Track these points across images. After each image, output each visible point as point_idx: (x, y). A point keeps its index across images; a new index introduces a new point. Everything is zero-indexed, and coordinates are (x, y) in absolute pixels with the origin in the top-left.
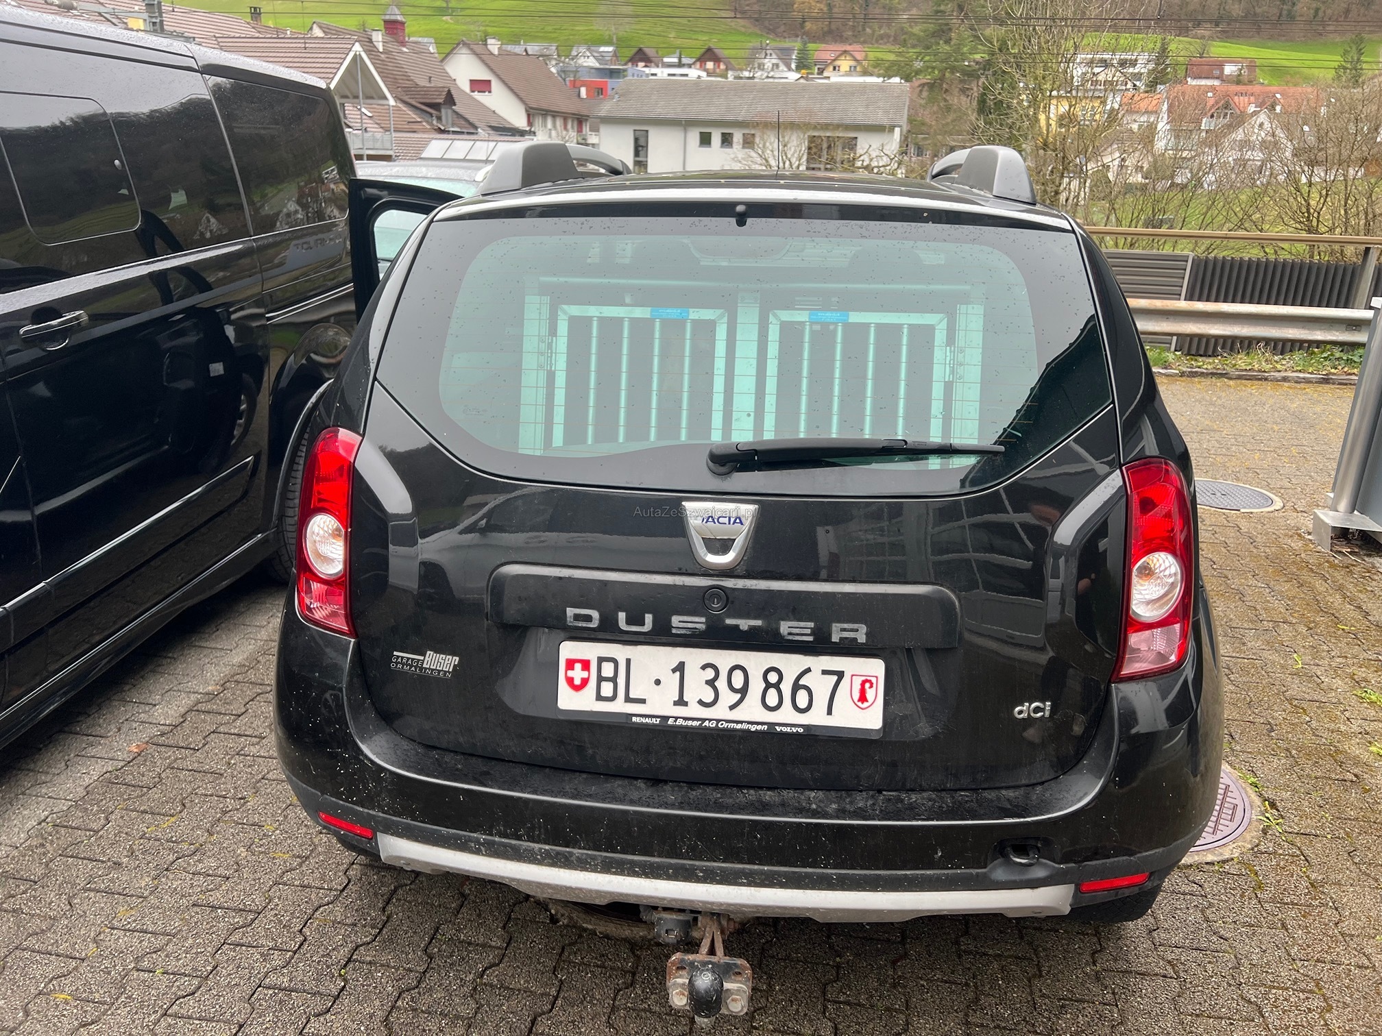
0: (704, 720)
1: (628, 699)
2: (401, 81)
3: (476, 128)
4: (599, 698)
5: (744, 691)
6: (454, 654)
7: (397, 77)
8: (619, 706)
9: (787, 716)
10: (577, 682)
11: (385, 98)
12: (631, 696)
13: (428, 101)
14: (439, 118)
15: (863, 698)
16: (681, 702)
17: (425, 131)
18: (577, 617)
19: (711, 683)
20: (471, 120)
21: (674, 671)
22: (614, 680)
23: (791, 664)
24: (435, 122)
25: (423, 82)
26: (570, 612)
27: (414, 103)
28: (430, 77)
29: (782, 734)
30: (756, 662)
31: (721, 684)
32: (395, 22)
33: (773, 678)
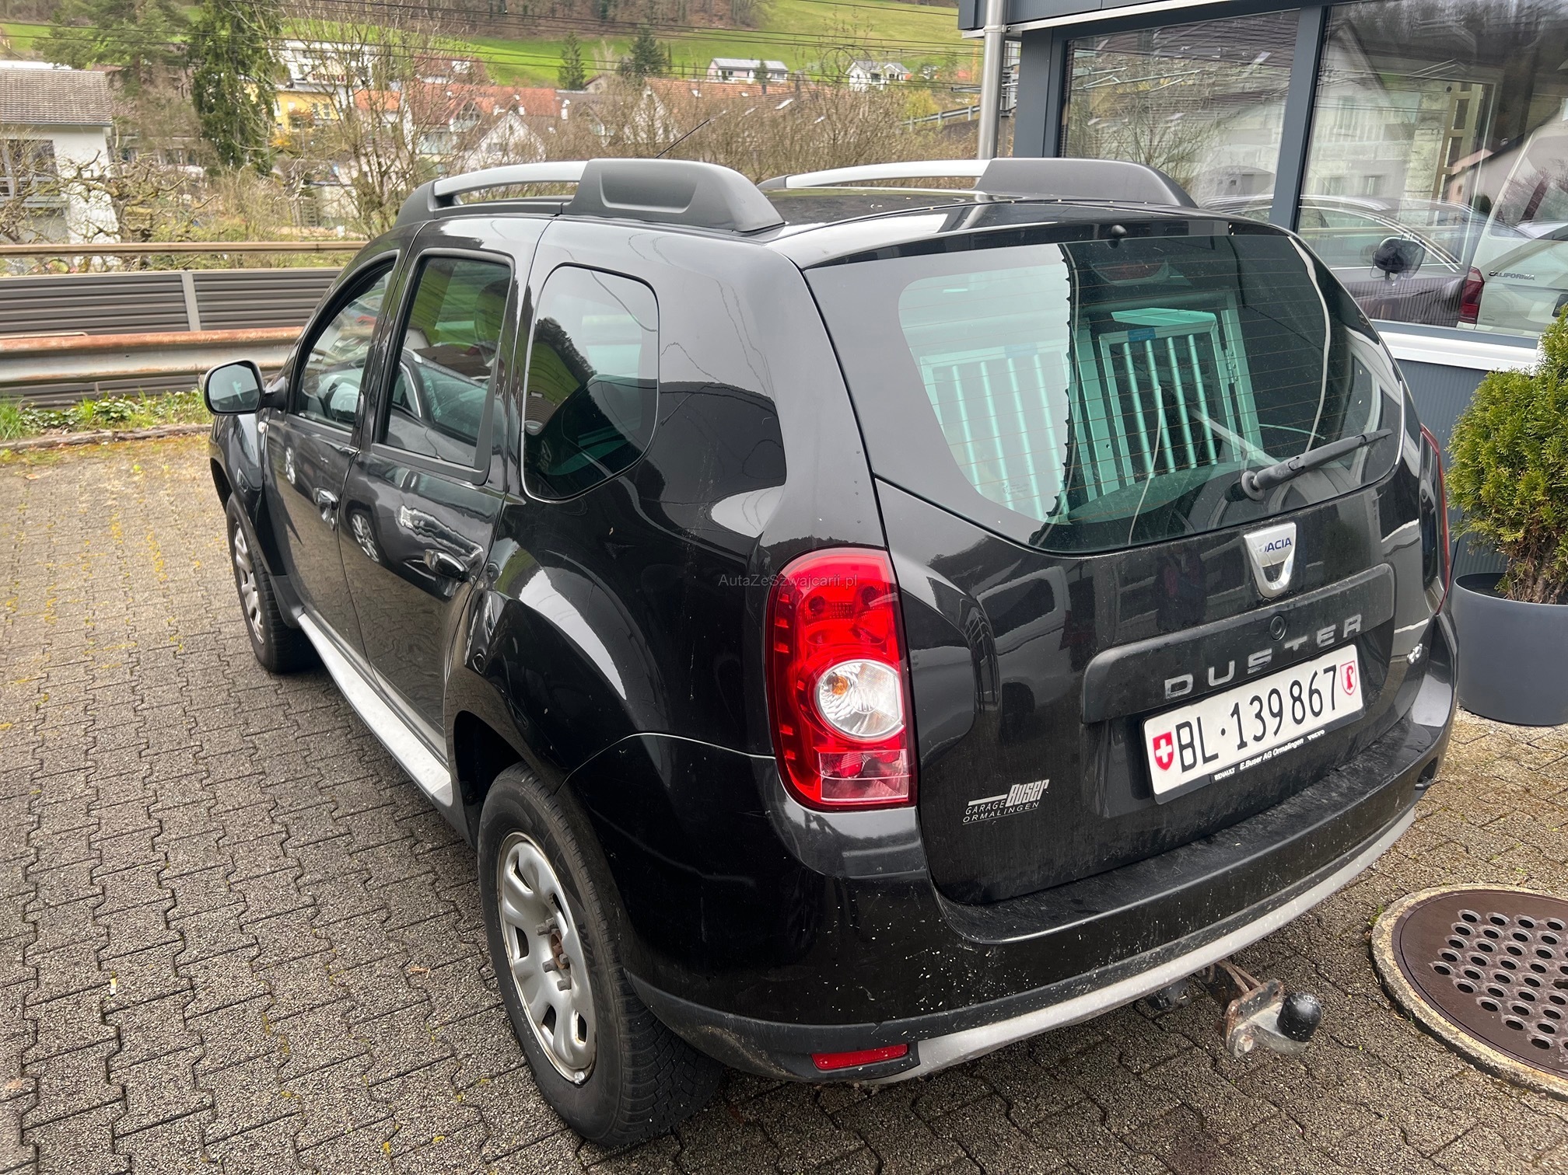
0: (1262, 754)
1: (1206, 760)
4: (1185, 768)
5: (1280, 714)
6: (1042, 778)
8: (1201, 770)
9: (1311, 723)
10: (1165, 760)
12: (1207, 755)
15: (1350, 685)
16: (1243, 745)
18: (1174, 688)
19: (1258, 716)
21: (1232, 715)
22: (1191, 745)
23: (1302, 672)
26: (1168, 683)
29: (1314, 741)
30: (1282, 680)
31: (1265, 714)
33: (1296, 690)
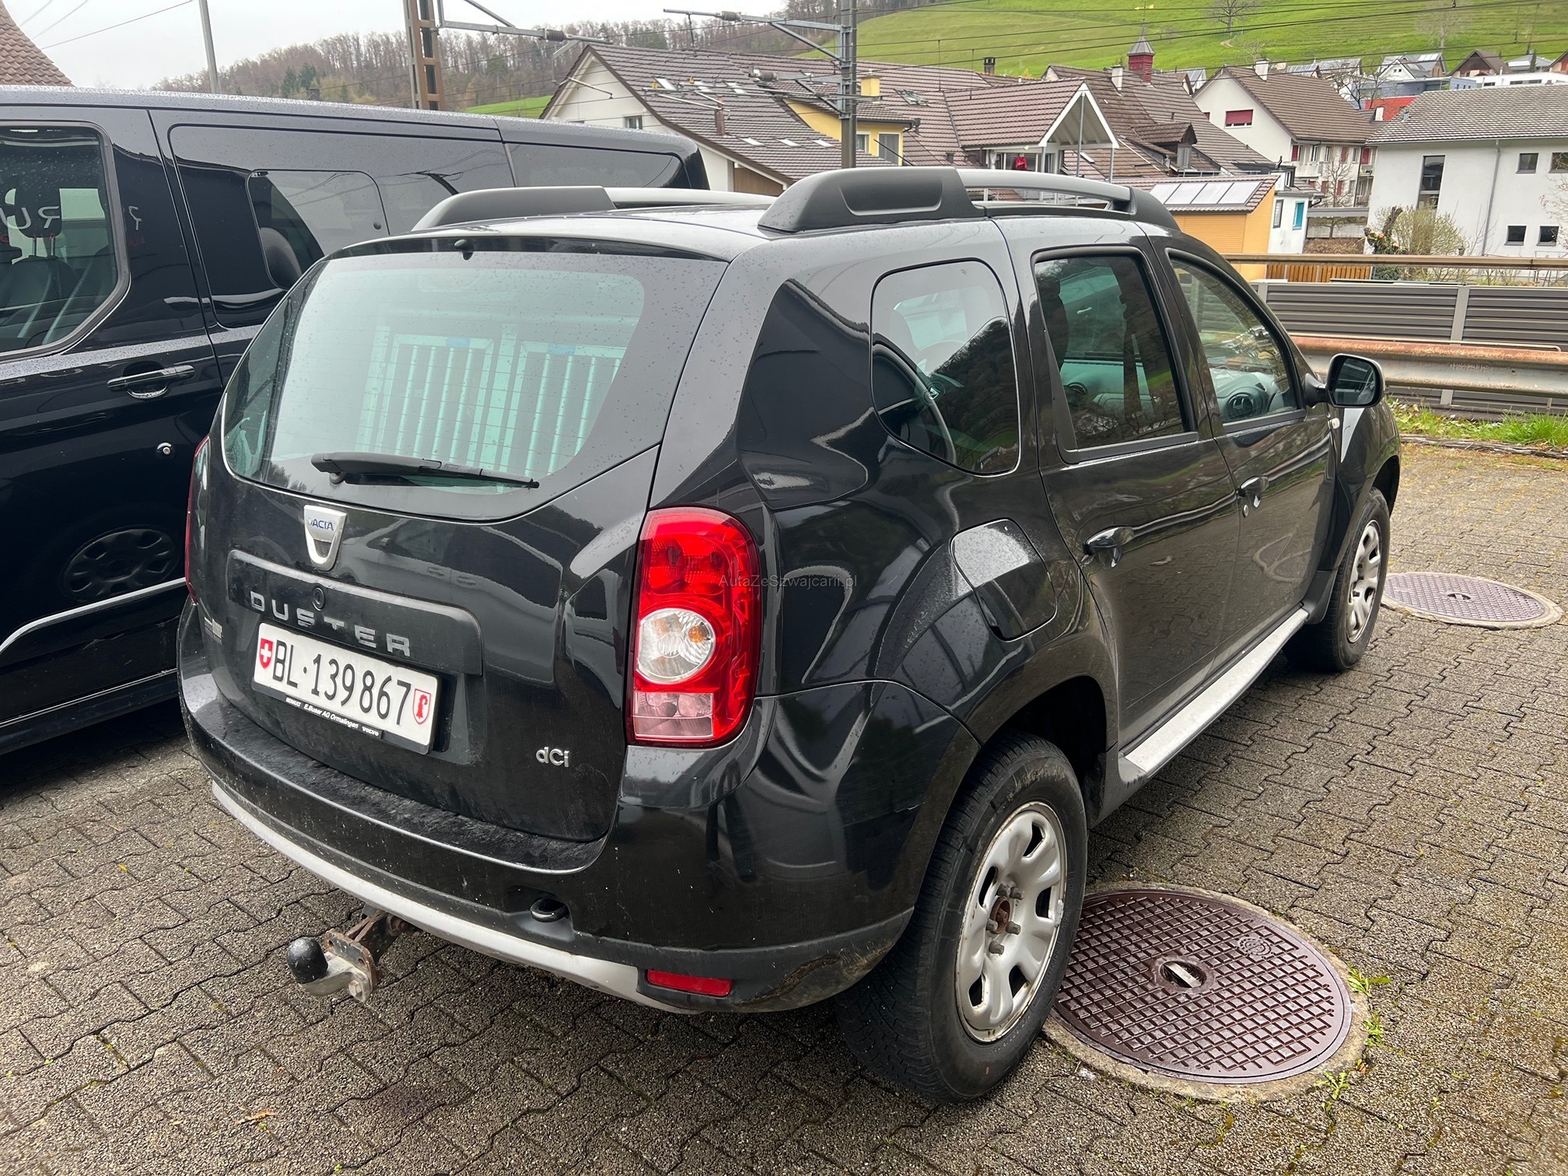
0: (323, 710)
1: (288, 682)
2: (1137, 121)
3: (1219, 167)
4: (275, 677)
5: (351, 690)
6: (220, 624)
7: (1133, 116)
9: (372, 719)
10: (265, 660)
11: (1109, 141)
12: (290, 679)
13: (1163, 140)
14: (1174, 159)
15: (420, 714)
16: (314, 690)
17: (1153, 175)
18: (257, 601)
19: (334, 677)
20: (1214, 159)
21: (315, 662)
22: (282, 662)
24: (1168, 165)
25: (1162, 119)
26: (253, 595)
27: (1146, 144)
28: (1173, 113)
29: (367, 735)
31: (339, 680)
32: (1143, 55)
33: (369, 681)
